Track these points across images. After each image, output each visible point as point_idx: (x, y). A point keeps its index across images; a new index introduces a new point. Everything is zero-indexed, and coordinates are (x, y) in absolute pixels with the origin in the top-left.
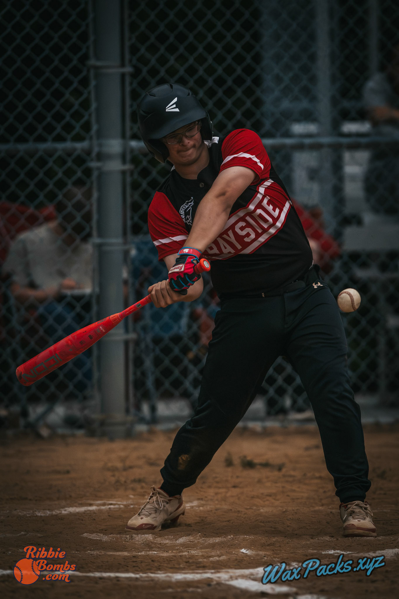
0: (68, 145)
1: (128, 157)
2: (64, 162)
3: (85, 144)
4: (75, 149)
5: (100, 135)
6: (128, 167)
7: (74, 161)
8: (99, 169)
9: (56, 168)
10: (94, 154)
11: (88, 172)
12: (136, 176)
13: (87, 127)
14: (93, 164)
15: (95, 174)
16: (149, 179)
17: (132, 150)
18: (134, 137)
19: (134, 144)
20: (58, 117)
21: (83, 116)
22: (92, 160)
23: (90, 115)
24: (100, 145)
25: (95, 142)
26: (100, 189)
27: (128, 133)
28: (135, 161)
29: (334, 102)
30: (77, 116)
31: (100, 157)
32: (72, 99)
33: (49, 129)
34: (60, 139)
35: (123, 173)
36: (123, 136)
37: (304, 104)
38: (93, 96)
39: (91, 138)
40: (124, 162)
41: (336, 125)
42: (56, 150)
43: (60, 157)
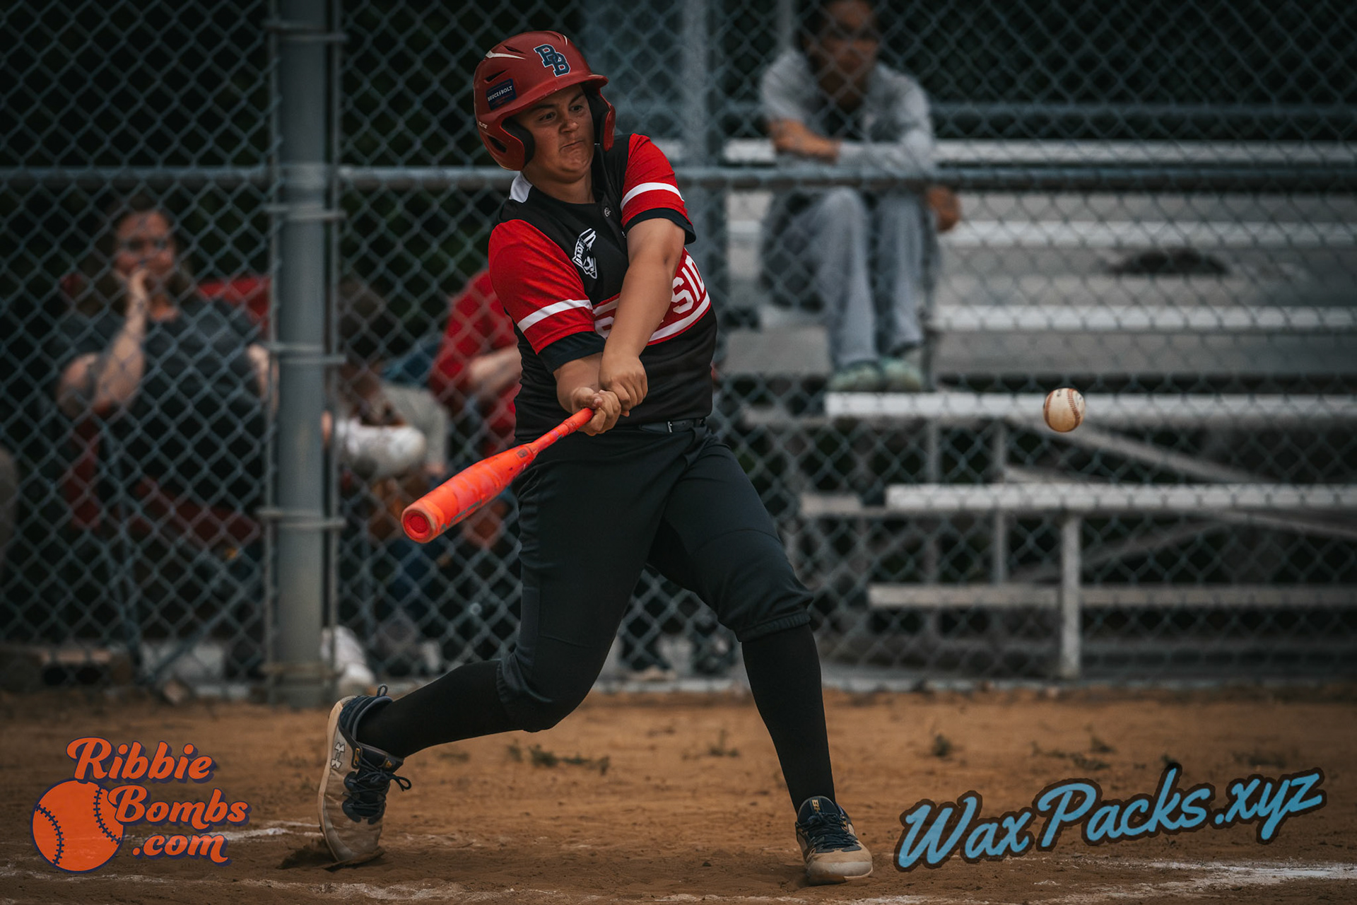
0: (227, 172)
1: (336, 196)
2: (219, 203)
3: (258, 171)
4: (240, 180)
5: (286, 154)
6: (334, 214)
7: (237, 202)
8: (282, 216)
9: (205, 214)
10: (273, 189)
11: (262, 223)
12: (349, 230)
13: (262, 140)
14: (273, 208)
15: (275, 226)
16: (373, 236)
17: (343, 184)
18: (348, 160)
19: (346, 172)
20: (210, 121)
21: (255, 121)
22: (269, 200)
23: (268, 119)
24: (285, 173)
25: (277, 168)
26: (282, 254)
27: (337, 153)
28: (348, 202)
29: (712, 103)
30: (244, 119)
31: (285, 195)
32: (235, 89)
33: (193, 142)
34: (211, 160)
35: (327, 224)
36: (328, 158)
37: (659, 106)
38: (273, 85)
39: (269, 161)
40: (328, 205)
41: (714, 147)
42: (205, 181)
43: (211, 194)
